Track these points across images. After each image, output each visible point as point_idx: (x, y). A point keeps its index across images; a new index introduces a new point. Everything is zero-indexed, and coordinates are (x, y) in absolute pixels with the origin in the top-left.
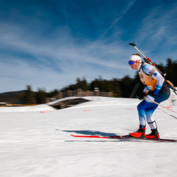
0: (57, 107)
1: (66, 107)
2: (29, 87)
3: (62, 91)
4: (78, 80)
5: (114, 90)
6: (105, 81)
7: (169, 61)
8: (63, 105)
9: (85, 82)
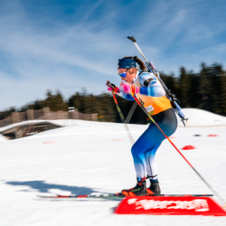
0: (11, 135)
1: (24, 136)
3: (23, 110)
4: (49, 94)
5: (105, 109)
6: (92, 96)
7: (183, 70)
8: (20, 132)
9: (59, 97)
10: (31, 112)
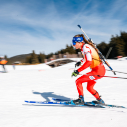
0: (53, 66)
1: (58, 66)
2: (33, 51)
3: (56, 54)
4: (67, 46)
8: (56, 64)
9: (72, 47)
10: (60, 55)
